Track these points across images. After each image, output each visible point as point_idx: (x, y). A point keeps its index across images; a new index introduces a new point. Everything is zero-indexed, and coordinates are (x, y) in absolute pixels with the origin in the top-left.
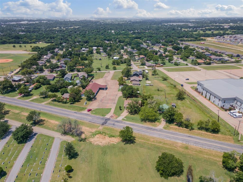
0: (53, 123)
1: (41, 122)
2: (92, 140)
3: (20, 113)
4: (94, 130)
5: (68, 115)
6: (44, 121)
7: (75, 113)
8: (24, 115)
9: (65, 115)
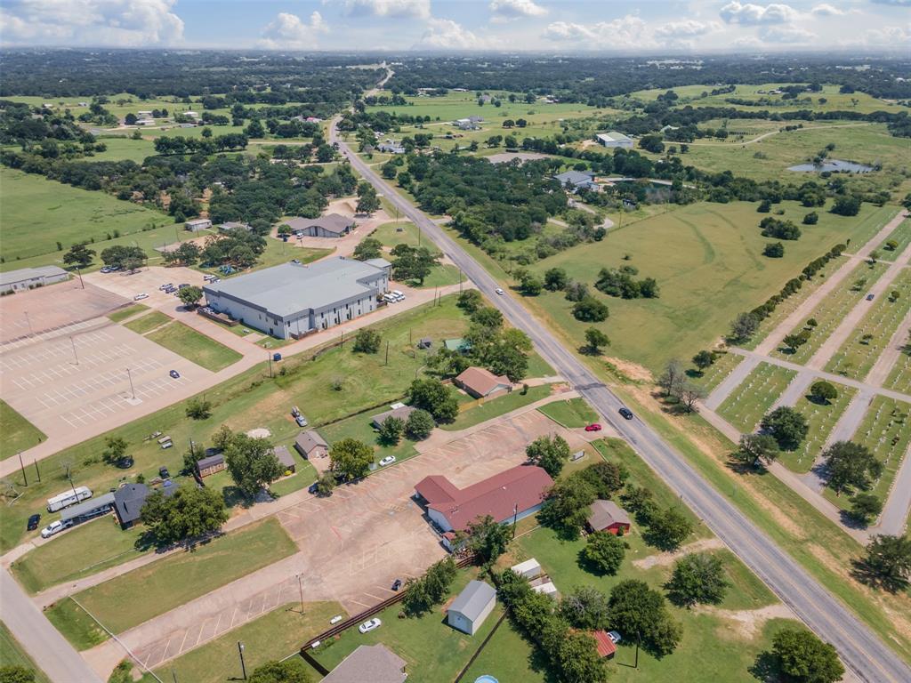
0: (708, 444)
1: (736, 464)
2: (648, 378)
3: (807, 540)
4: (631, 387)
5: (658, 445)
6: (729, 465)
7: (635, 442)
8: (791, 518)
9: (667, 448)
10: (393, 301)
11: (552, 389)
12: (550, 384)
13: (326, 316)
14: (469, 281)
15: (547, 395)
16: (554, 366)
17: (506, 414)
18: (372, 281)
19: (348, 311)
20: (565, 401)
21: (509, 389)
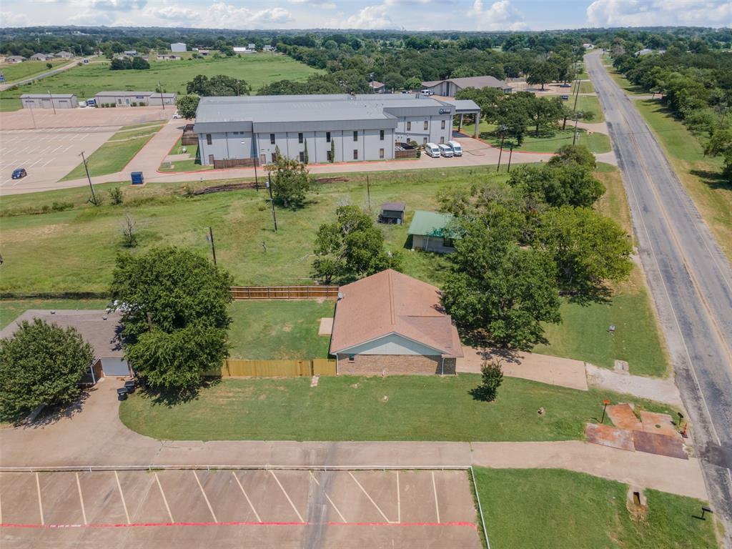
10: (435, 153)
11: (603, 418)
12: (610, 398)
13: (280, 142)
14: (612, 153)
15: (563, 430)
16: (674, 346)
17: (344, 445)
18: (417, 118)
19: (328, 147)
20: (620, 489)
21: (445, 365)
